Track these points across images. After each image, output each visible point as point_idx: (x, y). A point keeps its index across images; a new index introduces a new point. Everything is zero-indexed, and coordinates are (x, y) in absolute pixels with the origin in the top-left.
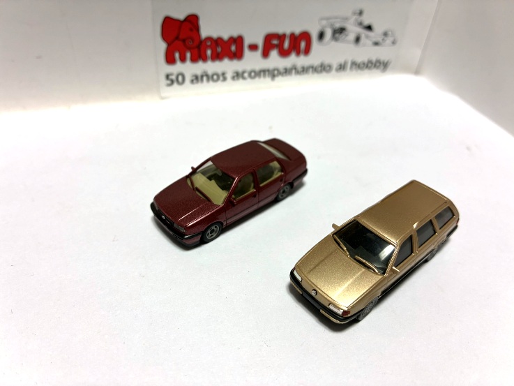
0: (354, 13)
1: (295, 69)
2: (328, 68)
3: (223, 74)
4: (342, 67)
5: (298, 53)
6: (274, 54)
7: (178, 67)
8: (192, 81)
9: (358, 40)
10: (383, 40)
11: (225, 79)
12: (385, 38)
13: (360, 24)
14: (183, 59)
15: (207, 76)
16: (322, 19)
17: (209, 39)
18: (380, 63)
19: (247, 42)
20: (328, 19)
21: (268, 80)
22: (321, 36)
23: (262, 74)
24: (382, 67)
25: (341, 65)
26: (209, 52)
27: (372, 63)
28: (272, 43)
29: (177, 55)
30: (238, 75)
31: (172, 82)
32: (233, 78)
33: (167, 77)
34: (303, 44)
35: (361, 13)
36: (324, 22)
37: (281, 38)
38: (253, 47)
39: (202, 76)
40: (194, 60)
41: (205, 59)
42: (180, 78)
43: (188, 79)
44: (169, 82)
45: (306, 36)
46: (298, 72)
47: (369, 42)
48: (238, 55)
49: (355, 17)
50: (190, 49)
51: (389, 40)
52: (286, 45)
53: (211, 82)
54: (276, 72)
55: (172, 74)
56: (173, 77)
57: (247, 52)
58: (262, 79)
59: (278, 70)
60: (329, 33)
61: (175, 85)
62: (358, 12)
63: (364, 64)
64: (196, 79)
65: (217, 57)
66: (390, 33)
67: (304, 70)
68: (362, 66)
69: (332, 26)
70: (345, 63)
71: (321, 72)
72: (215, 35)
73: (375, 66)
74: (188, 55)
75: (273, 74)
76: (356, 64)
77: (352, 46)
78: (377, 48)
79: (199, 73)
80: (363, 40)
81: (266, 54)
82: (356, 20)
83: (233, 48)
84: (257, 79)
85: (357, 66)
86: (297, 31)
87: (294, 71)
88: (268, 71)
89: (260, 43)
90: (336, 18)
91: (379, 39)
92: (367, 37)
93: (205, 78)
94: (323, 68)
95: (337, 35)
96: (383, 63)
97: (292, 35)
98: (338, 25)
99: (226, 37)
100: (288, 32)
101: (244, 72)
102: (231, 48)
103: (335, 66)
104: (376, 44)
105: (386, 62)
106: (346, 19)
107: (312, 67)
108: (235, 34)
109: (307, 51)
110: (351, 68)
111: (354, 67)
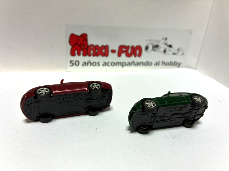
0: (163, 39)
1: (134, 63)
2: (150, 64)
3: (98, 63)
4: (157, 64)
5: (135, 56)
6: (123, 55)
7: (76, 58)
8: (83, 65)
9: (165, 51)
10: (178, 52)
11: (99, 65)
12: (179, 52)
13: (166, 44)
14: (79, 54)
15: (91, 63)
16: (147, 40)
17: (92, 45)
18: (177, 63)
19: (110, 49)
20: (150, 40)
21: (120, 67)
22: (147, 48)
23: (117, 64)
24: (178, 65)
25: (157, 63)
26: (92, 52)
27: (173, 63)
28: (123, 50)
29: (76, 52)
30: (105, 64)
31: (73, 64)
32: (103, 65)
33: (71, 62)
34: (138, 52)
35: (166, 39)
36: (148, 42)
37: (127, 48)
38: (113, 51)
39: (88, 63)
40: (84, 55)
41: (90, 55)
42: (77, 63)
43: (81, 63)
44: (71, 64)
45: (139, 48)
46: (135, 65)
47: (171, 53)
48: (106, 54)
49: (163, 41)
50: (83, 49)
51: (180, 53)
52: (130, 51)
53: (92, 66)
54: (124, 64)
55: (73, 61)
56: (74, 62)
57: (110, 53)
58: (117, 66)
59: (125, 63)
60: (150, 47)
61: (74, 66)
62: (165, 38)
63: (168, 63)
64: (85, 64)
65: (95, 54)
66: (181, 49)
67: (138, 64)
68: (168, 64)
69: (152, 44)
70: (159, 62)
71: (147, 65)
72: (95, 44)
73: (174, 65)
74: (82, 52)
75: (123, 64)
76: (164, 63)
77: (162, 54)
78: (174, 56)
79: (87, 62)
80: (167, 52)
81: (119, 55)
82: (164, 42)
83: (104, 51)
84: (115, 66)
85: (165, 64)
86: (135, 45)
87: (133, 64)
88: (121, 63)
89: (117, 50)
90: (154, 40)
91: (176, 52)
92: (169, 50)
93: (89, 64)
94: (148, 64)
95: (155, 48)
96: (178, 63)
97: (133, 47)
98: (155, 44)
99: (100, 45)
100: (130, 45)
101: (108, 63)
102: (103, 51)
103: (154, 63)
104: (174, 54)
105: (179, 63)
106: (159, 41)
107: (142, 63)
108: (105, 44)
109: (140, 55)
110: (162, 65)
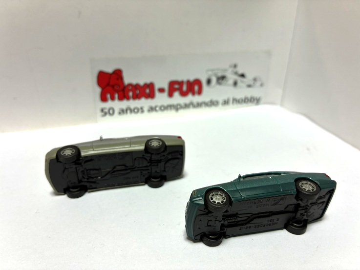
0: (231, 66)
1: (192, 104)
2: (216, 103)
3: (142, 108)
4: (226, 103)
5: (194, 94)
6: (176, 94)
7: (109, 104)
8: (120, 113)
9: (235, 84)
10: (254, 83)
11: (143, 111)
13: (236, 73)
14: (113, 99)
15: (130, 109)
16: (208, 70)
17: (130, 85)
18: (254, 99)
19: (157, 87)
20: (212, 70)
21: (173, 111)
22: (209, 82)
23: (169, 108)
24: (255, 102)
25: (225, 101)
26: (131, 94)
27: (248, 100)
28: (175, 87)
29: (109, 96)
30: (152, 109)
31: (105, 114)
33: (102, 110)
34: (196, 88)
35: (235, 66)
36: (210, 73)
37: (181, 83)
38: (162, 90)
39: (127, 110)
40: (121, 99)
41: (128, 98)
42: (111, 112)
43: (117, 111)
44: (103, 114)
45: (198, 82)
46: (194, 107)
47: (244, 85)
48: (151, 95)
49: (231, 69)
50: (117, 92)
51: (258, 83)
52: (185, 88)
54: (179, 107)
55: (105, 108)
56: (106, 111)
57: (157, 94)
58: (169, 111)
60: (214, 80)
61: (108, 116)
62: (233, 65)
63: (242, 100)
64: (123, 112)
65: (136, 97)
66: (258, 79)
67: (199, 105)
69: (216, 75)
70: (228, 99)
71: (211, 106)
72: (134, 82)
73: (251, 101)
74: (116, 96)
75: (177, 108)
76: (236, 100)
77: (232, 89)
78: (250, 89)
79: (124, 107)
80: (239, 83)
81: (171, 95)
82: (233, 71)
83: (148, 91)
84: (165, 111)
86: (192, 79)
87: (191, 106)
88: (173, 106)
89: (166, 87)
90: (218, 69)
91: (251, 83)
92: (242, 82)
93: (129, 111)
94: (213, 103)
95: (220, 81)
96: (256, 99)
97: (188, 82)
98: (220, 74)
99: (142, 83)
100: (185, 80)
101: (156, 107)
102: (146, 91)
103: (221, 101)
104: (249, 86)
105: (258, 98)
107: (205, 103)
108: (148, 81)
109: (200, 92)
111: (235, 102)
